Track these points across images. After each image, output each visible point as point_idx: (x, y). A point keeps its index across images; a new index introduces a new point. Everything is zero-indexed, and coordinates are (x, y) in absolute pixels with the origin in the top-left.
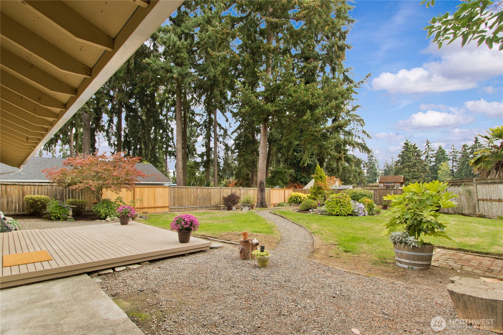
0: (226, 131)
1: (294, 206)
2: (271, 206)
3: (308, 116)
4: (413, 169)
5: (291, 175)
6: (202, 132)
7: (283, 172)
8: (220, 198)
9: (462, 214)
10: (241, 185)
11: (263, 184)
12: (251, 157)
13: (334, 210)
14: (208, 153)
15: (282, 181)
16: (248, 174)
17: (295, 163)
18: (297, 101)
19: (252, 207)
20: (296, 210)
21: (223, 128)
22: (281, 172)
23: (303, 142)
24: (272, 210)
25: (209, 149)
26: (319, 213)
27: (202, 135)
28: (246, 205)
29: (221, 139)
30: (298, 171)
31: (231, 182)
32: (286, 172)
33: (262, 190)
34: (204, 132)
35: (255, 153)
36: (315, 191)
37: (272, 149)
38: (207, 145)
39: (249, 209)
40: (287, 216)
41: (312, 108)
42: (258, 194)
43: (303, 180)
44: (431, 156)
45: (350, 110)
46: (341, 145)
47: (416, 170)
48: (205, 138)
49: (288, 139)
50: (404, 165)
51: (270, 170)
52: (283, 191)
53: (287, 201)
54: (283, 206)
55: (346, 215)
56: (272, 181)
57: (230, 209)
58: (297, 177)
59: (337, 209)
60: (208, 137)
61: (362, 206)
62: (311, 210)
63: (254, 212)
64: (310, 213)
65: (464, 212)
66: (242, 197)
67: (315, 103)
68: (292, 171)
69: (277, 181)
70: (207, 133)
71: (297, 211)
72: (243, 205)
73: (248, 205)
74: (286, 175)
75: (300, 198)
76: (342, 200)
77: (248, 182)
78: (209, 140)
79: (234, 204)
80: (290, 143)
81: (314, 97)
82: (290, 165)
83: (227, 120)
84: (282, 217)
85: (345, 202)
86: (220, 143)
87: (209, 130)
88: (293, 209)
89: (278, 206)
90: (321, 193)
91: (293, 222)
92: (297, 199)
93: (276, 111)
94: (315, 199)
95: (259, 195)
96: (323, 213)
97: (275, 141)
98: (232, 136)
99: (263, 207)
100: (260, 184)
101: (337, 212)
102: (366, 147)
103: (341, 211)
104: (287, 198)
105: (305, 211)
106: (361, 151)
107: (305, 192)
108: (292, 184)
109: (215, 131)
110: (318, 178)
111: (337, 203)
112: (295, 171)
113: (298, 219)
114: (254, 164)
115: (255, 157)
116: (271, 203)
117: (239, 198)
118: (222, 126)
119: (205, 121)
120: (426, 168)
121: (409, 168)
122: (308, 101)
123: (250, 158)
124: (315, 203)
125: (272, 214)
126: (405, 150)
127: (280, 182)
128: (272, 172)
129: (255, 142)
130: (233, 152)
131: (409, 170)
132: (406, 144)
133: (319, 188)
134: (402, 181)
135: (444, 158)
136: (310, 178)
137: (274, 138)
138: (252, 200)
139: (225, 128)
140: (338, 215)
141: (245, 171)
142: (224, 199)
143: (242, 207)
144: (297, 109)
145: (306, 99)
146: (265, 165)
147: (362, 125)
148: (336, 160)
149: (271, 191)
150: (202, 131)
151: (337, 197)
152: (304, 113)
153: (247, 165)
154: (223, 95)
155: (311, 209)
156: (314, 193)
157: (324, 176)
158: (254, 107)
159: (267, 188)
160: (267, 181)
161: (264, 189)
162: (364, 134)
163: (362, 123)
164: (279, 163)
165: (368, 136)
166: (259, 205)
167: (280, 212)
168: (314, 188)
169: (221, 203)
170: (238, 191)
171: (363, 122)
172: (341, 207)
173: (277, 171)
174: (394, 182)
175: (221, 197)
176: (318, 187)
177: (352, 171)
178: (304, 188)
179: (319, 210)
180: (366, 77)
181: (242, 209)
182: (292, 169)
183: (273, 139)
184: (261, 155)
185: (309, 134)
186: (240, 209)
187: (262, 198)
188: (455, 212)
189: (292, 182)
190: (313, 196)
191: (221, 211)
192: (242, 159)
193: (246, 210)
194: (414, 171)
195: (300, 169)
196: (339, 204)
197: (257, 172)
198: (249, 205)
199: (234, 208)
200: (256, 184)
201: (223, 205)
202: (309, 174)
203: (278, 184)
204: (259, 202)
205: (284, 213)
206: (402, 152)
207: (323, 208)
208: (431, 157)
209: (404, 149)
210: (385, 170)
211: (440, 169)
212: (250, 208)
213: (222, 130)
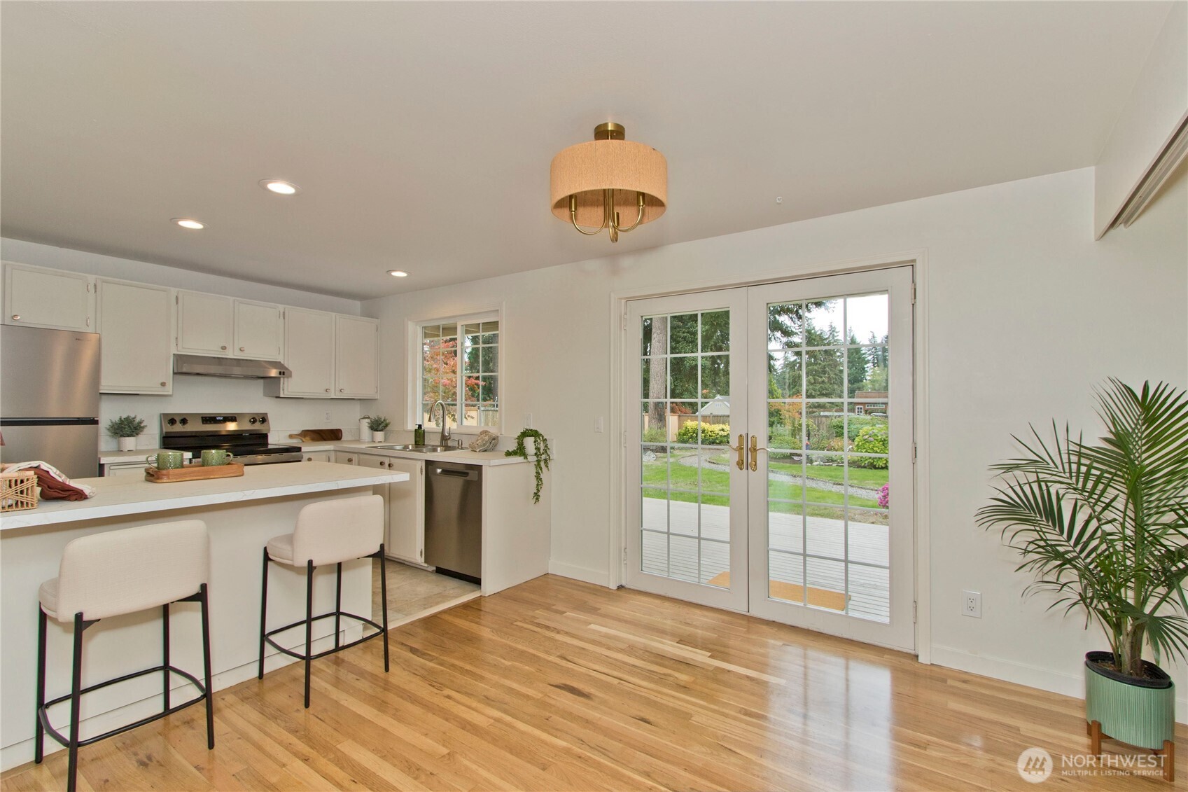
178: (698, 413)
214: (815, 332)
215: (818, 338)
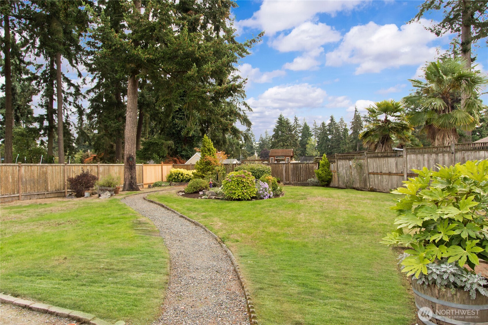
0: (77, 88)
1: (175, 185)
2: (145, 186)
3: (193, 71)
4: (286, 143)
5: (170, 147)
6: (40, 87)
7: (160, 143)
8: (64, 179)
9: (354, 188)
10: (103, 160)
11: (133, 158)
12: (115, 123)
13: (235, 193)
14: (50, 116)
15: (159, 155)
16: (112, 146)
17: (173, 133)
18: (179, 50)
19: (116, 191)
20: (181, 194)
21: (73, 85)
22: (157, 144)
23: (185, 106)
24: (146, 195)
25: (51, 112)
26: (213, 197)
27: (39, 91)
28: (107, 190)
29: (71, 99)
30: (178, 143)
31: (90, 155)
32: (163, 144)
33: (131, 167)
34: (43, 88)
35: (121, 119)
36: (202, 167)
37: (144, 115)
38: (48, 106)
39: (112, 195)
40: (170, 204)
41: (199, 62)
42: (125, 173)
43: (184, 153)
44: (299, 131)
45: (231, 80)
46: (227, 114)
47: (289, 144)
48: (45, 95)
49: (167, 100)
50: (279, 140)
51: (142, 141)
52: (160, 167)
53: (165, 179)
54: (160, 186)
55: (250, 198)
56: (145, 154)
57: (80, 195)
58: (176, 149)
59: (238, 193)
60: (49, 94)
61: (266, 185)
62: (201, 193)
63: (119, 200)
64: (201, 197)
65: (354, 186)
66: (100, 176)
67: (202, 57)
68: (171, 142)
69: (151, 154)
70: (47, 90)
71: (183, 195)
72: (102, 190)
73: (109, 189)
74: (164, 147)
75: (182, 175)
76: (244, 180)
77: (112, 155)
78: (52, 100)
79: (87, 188)
80: (169, 106)
81: (201, 50)
82: (167, 135)
83: (80, 75)
84: (163, 206)
85: (249, 182)
86: (70, 105)
87: (50, 86)
88: (174, 190)
89: (153, 186)
90: (209, 169)
91: (182, 217)
92: (178, 177)
93: (149, 61)
94: (203, 177)
95: (127, 174)
96: (218, 197)
97: (148, 105)
98: (87, 96)
99: (133, 190)
100: (128, 159)
101: (239, 196)
102: (247, 119)
103: (243, 194)
104: (166, 174)
105: (194, 195)
106: (243, 123)
107: (188, 168)
108: (171, 159)
109: (59, 87)
110: (205, 151)
111: (238, 184)
112: (175, 142)
113: (188, 210)
114: (120, 133)
115: (121, 125)
116: (145, 182)
117: (95, 178)
118: (72, 82)
119: (45, 72)
120: (297, 142)
121: (283, 142)
122: (193, 52)
123: (113, 124)
124: (205, 182)
125: (146, 202)
126: (280, 125)
127: (155, 155)
128: (144, 144)
129: (121, 106)
130: (90, 117)
131: (283, 144)
132: (280, 119)
133: (208, 163)
134: (292, 155)
135: (309, 133)
136: (192, 151)
137: (145, 100)
138: (116, 181)
139: (76, 85)
140: (239, 200)
141: (107, 141)
142: (71, 180)
143: (101, 192)
144: (178, 62)
145: (190, 49)
146: (135, 134)
147: (243, 97)
148: (222, 131)
149: (144, 167)
150: (39, 85)
151: (238, 176)
152: (189, 67)
153: (111, 135)
154: (68, 33)
155: (201, 190)
156: (201, 169)
157: (212, 149)
158: (116, 49)
159: (138, 163)
160: (137, 155)
161: (134, 165)
162: (244, 106)
163: (242, 95)
164: (153, 134)
165: (249, 108)
166: (127, 187)
167: (159, 198)
168: (201, 163)
169: (66, 188)
170: (95, 169)
171: (244, 94)
172: (243, 188)
173: (151, 142)
174: (285, 156)
175: (66, 179)
176: (206, 162)
177: (234, 144)
178: (186, 164)
179: (212, 192)
180: (259, 35)
181: (100, 196)
182: (170, 140)
183: (145, 103)
184: (128, 119)
185: (195, 95)
186: (97, 195)
187: (132, 178)
188: (346, 186)
189: (171, 156)
190: (200, 173)
191: (65, 200)
192: (102, 126)
193: (106, 196)
194: (287, 145)
195: (180, 140)
196: (241, 185)
197: (123, 143)
198: (111, 188)
199: (87, 194)
200: (123, 158)
201: (69, 190)
202: (192, 146)
203: (153, 158)
204: (127, 183)
205: (164, 198)
206: (277, 127)
207: (219, 190)
208: (299, 133)
209: (278, 124)
210: (260, 144)
211: (308, 144)
212: (113, 192)
213: (72, 88)
214: (284, 120)
215: (285, 123)
